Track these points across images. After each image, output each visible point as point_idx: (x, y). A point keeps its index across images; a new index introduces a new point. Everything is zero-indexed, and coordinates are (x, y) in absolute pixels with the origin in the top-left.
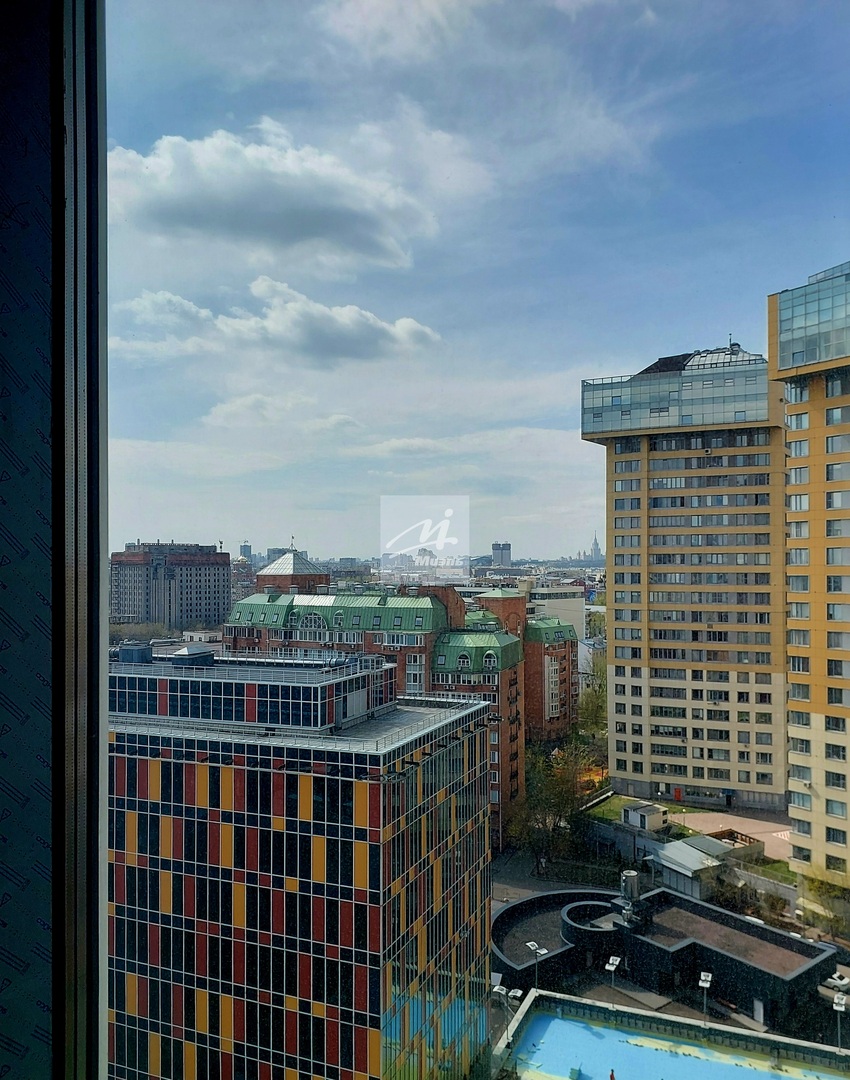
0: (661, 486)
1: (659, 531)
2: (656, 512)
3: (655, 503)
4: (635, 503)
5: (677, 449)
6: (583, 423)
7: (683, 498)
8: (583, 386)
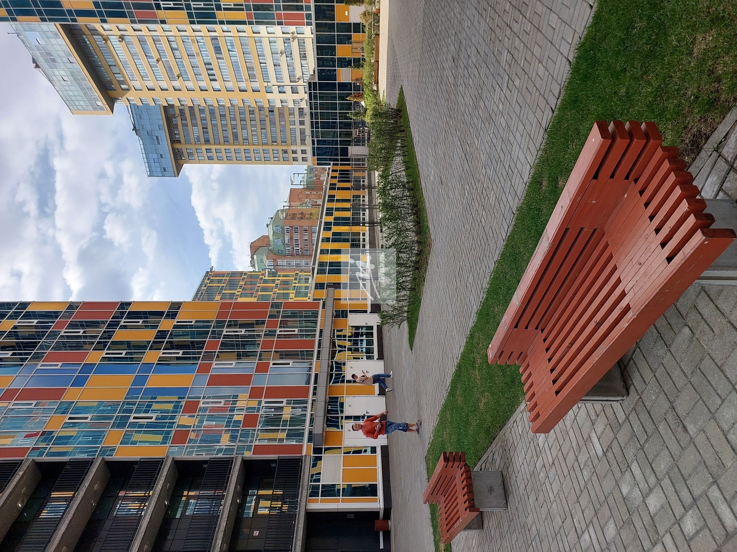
0: (198, 139)
1: (222, 140)
2: (212, 140)
3: (207, 141)
4: (208, 151)
5: (178, 130)
6: (170, 177)
7: (203, 128)
8: (151, 176)
